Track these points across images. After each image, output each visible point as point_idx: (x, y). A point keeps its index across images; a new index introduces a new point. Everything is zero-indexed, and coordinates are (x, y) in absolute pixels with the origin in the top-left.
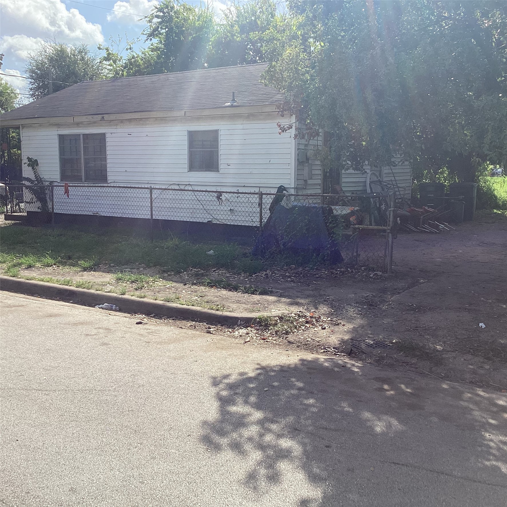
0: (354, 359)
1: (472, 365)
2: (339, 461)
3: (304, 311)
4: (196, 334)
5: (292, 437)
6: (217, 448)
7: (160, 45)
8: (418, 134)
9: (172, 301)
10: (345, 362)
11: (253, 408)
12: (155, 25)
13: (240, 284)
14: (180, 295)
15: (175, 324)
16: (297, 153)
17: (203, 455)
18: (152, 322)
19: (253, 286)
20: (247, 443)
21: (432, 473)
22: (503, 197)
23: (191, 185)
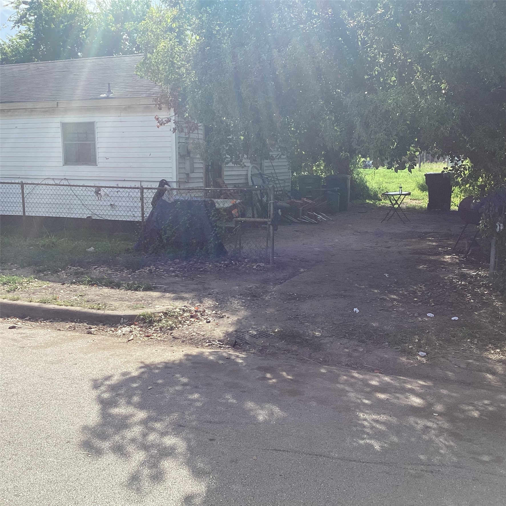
0: (238, 350)
1: (347, 348)
2: (223, 453)
3: (188, 305)
4: (76, 336)
5: (177, 434)
6: (98, 452)
7: (29, 33)
8: (292, 129)
9: (49, 302)
10: (230, 354)
11: (136, 408)
12: (23, 11)
13: (123, 280)
14: (57, 295)
15: (53, 327)
16: (177, 146)
17: (83, 461)
18: (27, 325)
19: (136, 282)
20: (129, 444)
21: (312, 456)
22: (374, 188)
23: (67, 179)
